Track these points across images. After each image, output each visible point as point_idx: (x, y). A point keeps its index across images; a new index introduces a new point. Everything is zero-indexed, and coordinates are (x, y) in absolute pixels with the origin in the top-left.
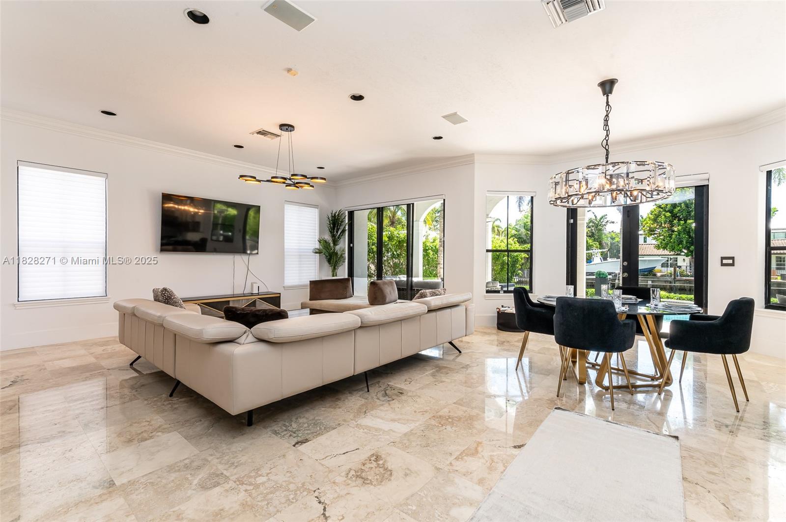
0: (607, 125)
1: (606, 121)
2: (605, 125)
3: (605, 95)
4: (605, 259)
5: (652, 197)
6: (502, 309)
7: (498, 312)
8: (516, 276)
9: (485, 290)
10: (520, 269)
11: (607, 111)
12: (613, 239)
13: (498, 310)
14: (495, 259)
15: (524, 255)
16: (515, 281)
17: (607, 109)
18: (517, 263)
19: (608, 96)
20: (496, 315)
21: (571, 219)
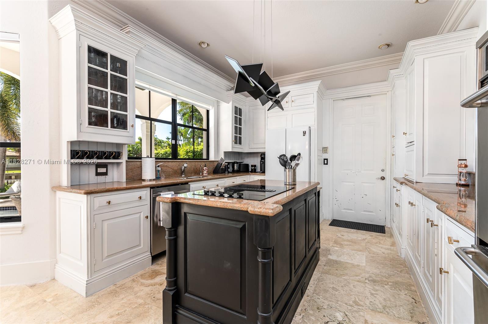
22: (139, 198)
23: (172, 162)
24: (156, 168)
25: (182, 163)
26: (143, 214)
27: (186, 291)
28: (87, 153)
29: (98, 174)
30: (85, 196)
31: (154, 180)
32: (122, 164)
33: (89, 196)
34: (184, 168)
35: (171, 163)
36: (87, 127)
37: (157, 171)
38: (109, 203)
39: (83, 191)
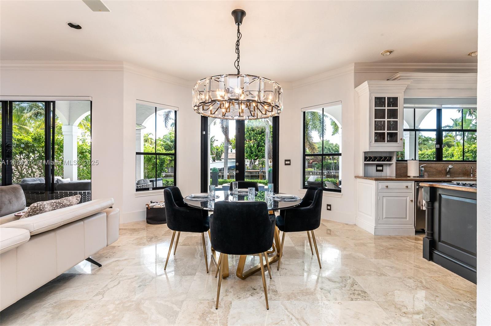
0: (238, 49)
1: (238, 45)
2: (236, 49)
3: (237, 23)
4: (214, 161)
5: (266, 114)
6: (151, 205)
7: (147, 208)
8: (163, 173)
9: (135, 188)
10: (166, 168)
11: (239, 37)
12: (217, 150)
13: (147, 206)
14: (147, 161)
15: (168, 158)
16: (163, 176)
17: (238, 36)
18: (164, 163)
19: (239, 25)
20: (146, 210)
21: (204, 131)
22: (406, 187)
23: (436, 163)
24: (419, 168)
25: (447, 165)
26: (409, 199)
27: (440, 241)
28: (372, 158)
29: (377, 171)
30: (375, 181)
31: (418, 177)
32: (393, 165)
33: (376, 181)
34: (449, 169)
35: (434, 164)
36: (374, 143)
37: (420, 171)
38: (387, 187)
39: (374, 179)
